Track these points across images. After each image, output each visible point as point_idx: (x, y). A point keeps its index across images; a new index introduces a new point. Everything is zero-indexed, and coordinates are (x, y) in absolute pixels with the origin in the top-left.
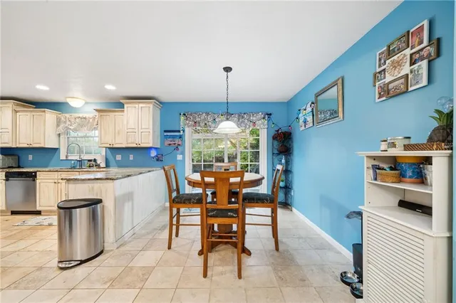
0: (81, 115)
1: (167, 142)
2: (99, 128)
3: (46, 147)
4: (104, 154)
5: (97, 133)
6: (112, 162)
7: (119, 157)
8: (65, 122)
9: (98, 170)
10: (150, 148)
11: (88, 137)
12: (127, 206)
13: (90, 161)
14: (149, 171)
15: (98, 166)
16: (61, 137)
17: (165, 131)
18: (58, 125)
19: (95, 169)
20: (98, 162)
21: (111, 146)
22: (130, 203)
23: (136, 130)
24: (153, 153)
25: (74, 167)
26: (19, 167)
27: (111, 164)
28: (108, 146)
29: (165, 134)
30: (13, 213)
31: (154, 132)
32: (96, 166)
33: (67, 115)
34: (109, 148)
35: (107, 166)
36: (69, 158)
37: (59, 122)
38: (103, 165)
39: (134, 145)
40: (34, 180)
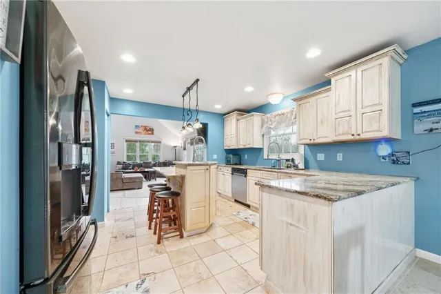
0: (280, 112)
1: (420, 127)
2: (297, 123)
3: (254, 147)
4: (303, 153)
5: (295, 128)
6: (312, 162)
7: (321, 157)
8: (267, 122)
9: (296, 172)
10: (377, 141)
11: (287, 134)
12: (354, 255)
13: (288, 160)
14: (393, 185)
15: (296, 167)
16: (265, 136)
17: (415, 105)
18: (262, 127)
19: (292, 170)
20: (296, 163)
21: (312, 142)
22: (359, 249)
23: (352, 113)
24: (384, 150)
25: (274, 167)
26: (240, 164)
27: (310, 165)
28: (308, 142)
29: (417, 110)
30: (236, 201)
31: (391, 109)
32: (294, 166)
33: (269, 115)
34: (309, 145)
35: (307, 167)
36: (270, 157)
37: (263, 123)
38: (301, 166)
39: (350, 137)
40: (245, 176)
